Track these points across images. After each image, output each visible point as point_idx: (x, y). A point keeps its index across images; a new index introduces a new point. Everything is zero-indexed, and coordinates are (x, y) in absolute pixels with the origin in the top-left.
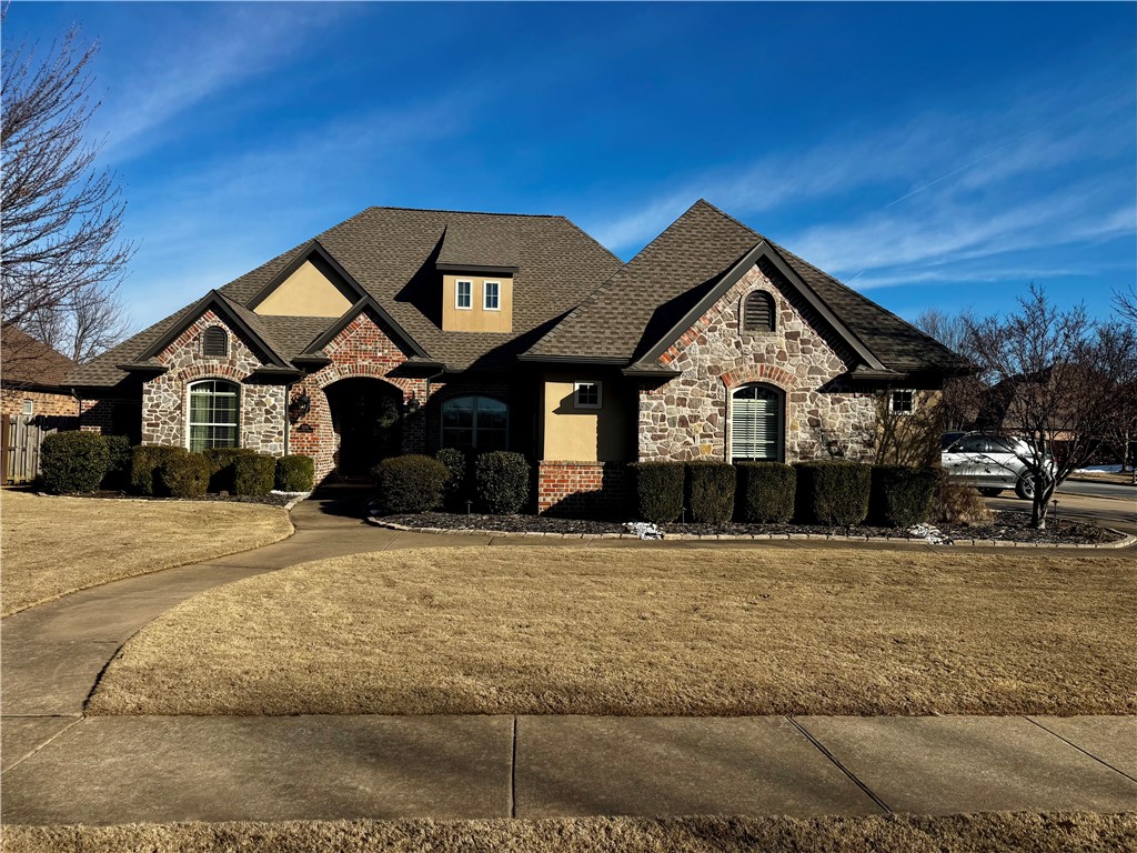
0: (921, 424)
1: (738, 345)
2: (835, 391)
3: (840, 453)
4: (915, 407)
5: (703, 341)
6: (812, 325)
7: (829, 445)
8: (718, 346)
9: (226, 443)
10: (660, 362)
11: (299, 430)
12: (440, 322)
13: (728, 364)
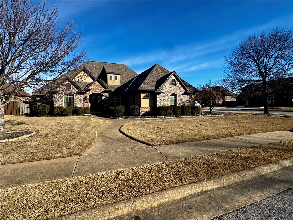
0: (193, 99)
1: (171, 88)
2: (184, 95)
3: (184, 104)
4: (192, 97)
5: (166, 87)
6: (180, 85)
7: (183, 103)
8: (168, 88)
9: (71, 106)
10: (160, 90)
11: (85, 103)
12: (107, 82)
13: (169, 91)
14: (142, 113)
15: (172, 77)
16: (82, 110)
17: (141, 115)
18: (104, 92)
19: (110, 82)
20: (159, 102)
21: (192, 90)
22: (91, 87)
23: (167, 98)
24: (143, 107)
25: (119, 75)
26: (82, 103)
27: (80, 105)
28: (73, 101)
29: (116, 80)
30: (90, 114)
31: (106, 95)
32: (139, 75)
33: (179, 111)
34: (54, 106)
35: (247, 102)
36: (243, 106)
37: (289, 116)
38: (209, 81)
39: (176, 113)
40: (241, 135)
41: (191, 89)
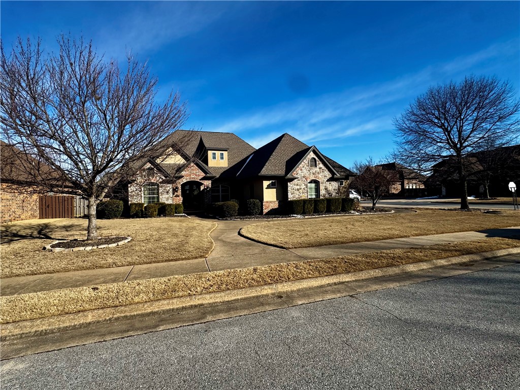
0: (345, 188)
1: (309, 171)
2: (330, 181)
3: (331, 196)
4: (344, 184)
5: (301, 170)
6: (324, 166)
7: (329, 194)
8: (305, 171)
9: (154, 201)
10: (292, 175)
11: (175, 196)
12: (207, 164)
13: (307, 175)
14: (265, 211)
15: (311, 155)
16: (172, 207)
17: (264, 213)
18: (204, 178)
19: (212, 163)
20: (292, 194)
21: (342, 173)
22: (184, 171)
23: (303, 186)
24: (267, 202)
25: (226, 151)
26: (171, 198)
27: (167, 200)
28: (158, 193)
29: (221, 159)
30: (184, 214)
31: (208, 183)
32: (257, 150)
33: (323, 206)
34: (130, 202)
35: (444, 190)
36: (436, 197)
37: (497, 212)
39: (318, 210)
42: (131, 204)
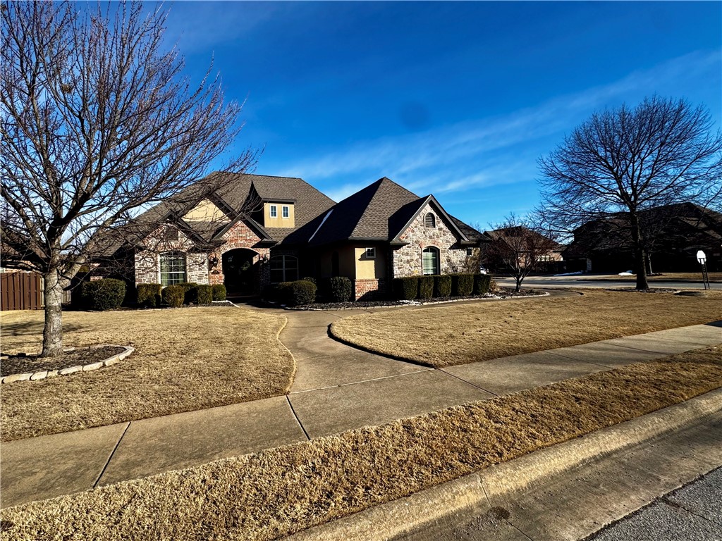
1: (424, 233)
2: (454, 249)
3: (456, 271)
4: (473, 253)
5: (413, 231)
6: (446, 225)
7: (453, 268)
8: (418, 233)
9: (178, 281)
10: (400, 240)
11: (213, 273)
12: (263, 224)
13: (421, 240)
14: (359, 295)
15: (427, 209)
16: (208, 290)
17: (357, 298)
18: (259, 245)
19: (270, 222)
20: (399, 268)
21: (471, 238)
22: (226, 234)
23: (416, 257)
24: (362, 281)
25: (292, 203)
26: (206, 275)
27: (200, 279)
28: (184, 269)
29: (284, 216)
30: (227, 301)
31: (265, 252)
32: (338, 205)
33: (446, 287)
34: (137, 283)
35: (589, 263)
36: (579, 272)
37: (695, 292)
38: (509, 216)
39: (439, 292)
40: (616, 336)
41: (469, 235)
42: (139, 286)
